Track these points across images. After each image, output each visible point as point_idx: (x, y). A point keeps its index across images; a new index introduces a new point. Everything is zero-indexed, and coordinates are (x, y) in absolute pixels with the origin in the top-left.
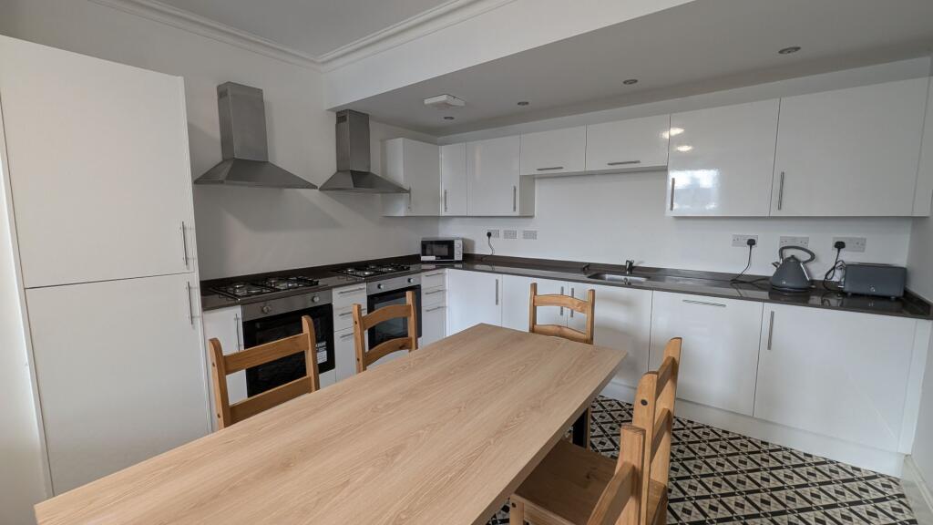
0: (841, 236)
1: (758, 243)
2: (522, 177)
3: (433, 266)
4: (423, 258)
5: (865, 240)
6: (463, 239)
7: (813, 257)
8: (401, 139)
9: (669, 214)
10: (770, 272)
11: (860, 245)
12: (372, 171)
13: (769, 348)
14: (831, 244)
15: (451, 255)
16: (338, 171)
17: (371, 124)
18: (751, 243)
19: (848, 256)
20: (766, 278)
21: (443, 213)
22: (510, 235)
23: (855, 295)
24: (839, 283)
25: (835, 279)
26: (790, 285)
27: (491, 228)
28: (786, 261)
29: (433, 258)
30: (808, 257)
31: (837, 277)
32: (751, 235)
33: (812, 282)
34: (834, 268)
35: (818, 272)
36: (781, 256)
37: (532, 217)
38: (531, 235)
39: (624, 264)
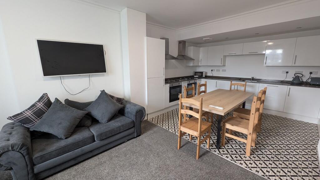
0: (311, 71)
1: (289, 73)
2: (224, 56)
3: (197, 78)
4: (195, 76)
5: (318, 72)
6: (205, 72)
7: (303, 75)
8: (193, 47)
9: (265, 65)
10: (291, 79)
11: (317, 73)
12: (186, 55)
13: (288, 96)
14: (309, 73)
15: (202, 75)
16: (178, 55)
17: (186, 43)
18: (287, 72)
19: (313, 76)
20: (290, 81)
21: (200, 65)
22: (218, 71)
23: (313, 85)
24: (310, 82)
25: (309, 81)
26: (296, 82)
27: (212, 69)
28: (296, 77)
29: (197, 76)
30: (301, 76)
31: (310, 80)
32: (287, 71)
33: (303, 82)
34: (309, 79)
35: (305, 80)
36: (295, 76)
37: (225, 66)
38: (224, 71)
39: (251, 78)
